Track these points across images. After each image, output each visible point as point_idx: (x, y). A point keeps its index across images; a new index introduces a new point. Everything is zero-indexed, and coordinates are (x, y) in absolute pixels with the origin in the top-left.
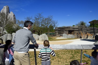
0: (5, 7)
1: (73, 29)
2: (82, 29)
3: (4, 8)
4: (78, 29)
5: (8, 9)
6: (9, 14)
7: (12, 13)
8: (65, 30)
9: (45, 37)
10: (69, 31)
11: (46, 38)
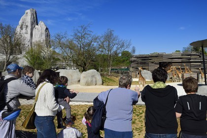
0: (28, 11)
1: (170, 60)
2: (190, 59)
3: (27, 13)
4: (180, 60)
5: (35, 15)
6: (36, 26)
7: (43, 23)
8: (153, 63)
9: (93, 76)
10: (160, 63)
11: (96, 78)
